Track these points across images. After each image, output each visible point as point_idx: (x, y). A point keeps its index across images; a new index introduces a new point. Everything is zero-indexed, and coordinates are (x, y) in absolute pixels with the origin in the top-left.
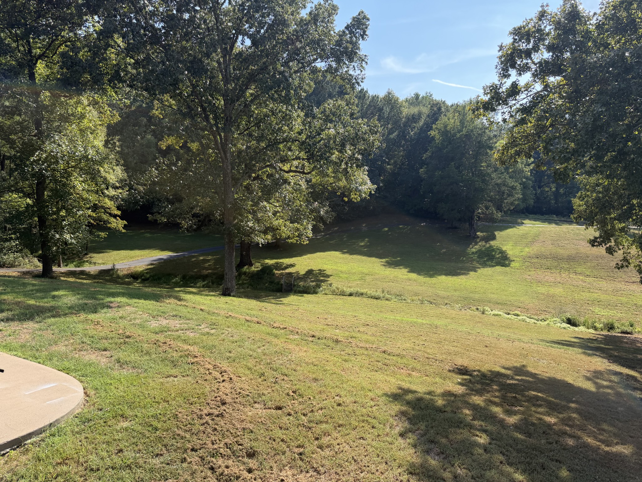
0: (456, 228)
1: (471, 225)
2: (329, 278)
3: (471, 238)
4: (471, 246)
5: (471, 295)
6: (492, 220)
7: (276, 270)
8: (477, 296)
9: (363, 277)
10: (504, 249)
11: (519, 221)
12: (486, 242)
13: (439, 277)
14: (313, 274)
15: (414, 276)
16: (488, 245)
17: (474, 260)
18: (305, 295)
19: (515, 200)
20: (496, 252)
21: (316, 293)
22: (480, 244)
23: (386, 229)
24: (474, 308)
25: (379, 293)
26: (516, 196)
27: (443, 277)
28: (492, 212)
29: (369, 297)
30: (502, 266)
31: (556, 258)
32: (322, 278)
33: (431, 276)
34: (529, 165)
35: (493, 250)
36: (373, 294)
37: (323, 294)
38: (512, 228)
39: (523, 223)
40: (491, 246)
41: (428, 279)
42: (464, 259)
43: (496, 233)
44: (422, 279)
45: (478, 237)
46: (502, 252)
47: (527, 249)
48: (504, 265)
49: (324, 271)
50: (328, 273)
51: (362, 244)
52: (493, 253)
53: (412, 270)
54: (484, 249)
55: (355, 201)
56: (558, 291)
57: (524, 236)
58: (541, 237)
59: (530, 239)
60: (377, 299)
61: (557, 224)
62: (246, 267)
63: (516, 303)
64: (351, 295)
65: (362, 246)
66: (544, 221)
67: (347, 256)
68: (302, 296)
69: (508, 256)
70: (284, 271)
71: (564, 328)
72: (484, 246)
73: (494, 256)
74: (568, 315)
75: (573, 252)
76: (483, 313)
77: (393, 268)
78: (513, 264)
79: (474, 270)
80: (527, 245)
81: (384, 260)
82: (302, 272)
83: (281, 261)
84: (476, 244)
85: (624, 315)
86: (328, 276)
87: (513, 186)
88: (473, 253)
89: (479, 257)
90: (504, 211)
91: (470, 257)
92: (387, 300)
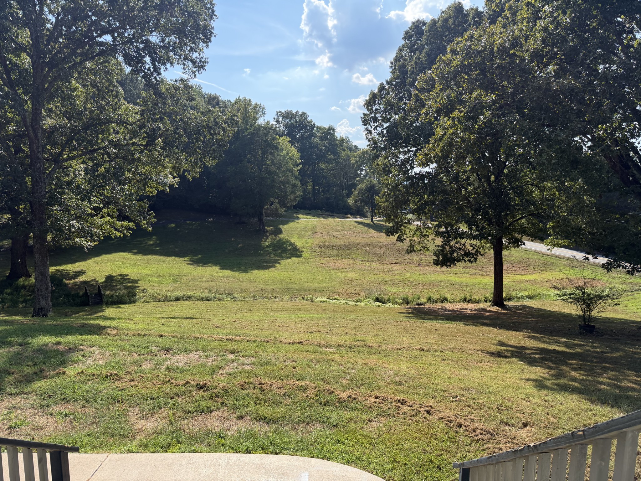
0: (244, 223)
1: (261, 220)
2: (137, 283)
3: (261, 233)
4: (263, 240)
5: (292, 286)
6: (276, 214)
7: (66, 279)
8: (296, 287)
9: (176, 278)
10: (292, 241)
11: (295, 215)
12: (275, 235)
13: (253, 272)
14: (115, 280)
15: (228, 272)
16: (278, 239)
17: (270, 253)
18: (122, 306)
19: (297, 197)
20: (286, 245)
21: (134, 302)
22: (270, 237)
23: (173, 225)
24: (300, 297)
25: (207, 295)
26: (298, 193)
27: (256, 272)
28: (276, 208)
29: (199, 300)
30: (296, 257)
31: (335, 247)
32: (129, 284)
33: (246, 271)
34: (298, 165)
35: (284, 243)
36: (204, 295)
37: (144, 302)
38: (291, 222)
39: (298, 218)
40: (280, 240)
41: (244, 275)
42: (262, 252)
43: (281, 226)
44: (237, 274)
45: (267, 231)
46: (292, 244)
47: (310, 241)
48: (297, 256)
49: (127, 275)
50: (133, 277)
51: (151, 242)
52: (285, 246)
53: (224, 267)
54: (275, 242)
55: (151, 195)
56: (352, 275)
57: (304, 229)
58: (318, 229)
59: (310, 232)
60: (208, 300)
61: (324, 218)
62: (22, 279)
63: (330, 289)
64: (177, 299)
65: (151, 245)
66: (314, 215)
67: (140, 257)
68: (119, 307)
69: (298, 247)
70: (76, 280)
71: (379, 306)
72: (275, 239)
73: (286, 248)
74: (376, 295)
75: (347, 241)
76: (312, 301)
77: (202, 266)
78: (304, 255)
79: (277, 262)
80: (309, 237)
81: (186, 259)
82: (101, 280)
83: (61, 268)
84: (267, 238)
85: (407, 290)
86: (136, 281)
87: (295, 184)
88: (267, 246)
89: (273, 250)
90: (288, 207)
91: (266, 251)
92: (219, 300)
